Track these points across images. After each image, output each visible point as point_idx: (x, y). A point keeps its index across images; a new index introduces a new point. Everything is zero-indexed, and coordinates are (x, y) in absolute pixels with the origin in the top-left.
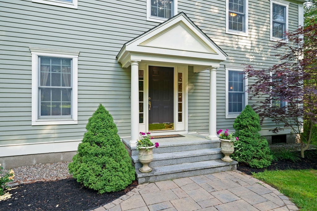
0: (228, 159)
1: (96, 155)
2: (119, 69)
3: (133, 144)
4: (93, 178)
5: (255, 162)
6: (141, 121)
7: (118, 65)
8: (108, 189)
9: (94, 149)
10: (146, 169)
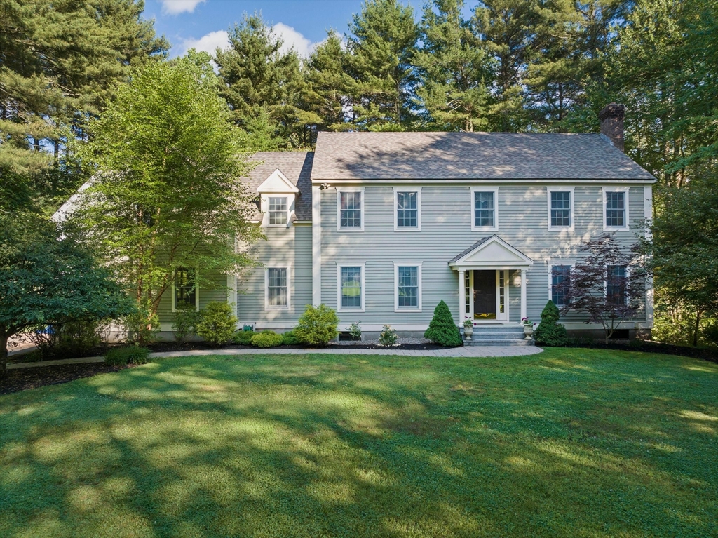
0: (528, 338)
1: (441, 327)
2: (450, 272)
3: (461, 325)
4: (440, 337)
5: (549, 341)
6: (468, 311)
7: (449, 269)
8: (447, 343)
9: (440, 323)
10: (468, 338)
